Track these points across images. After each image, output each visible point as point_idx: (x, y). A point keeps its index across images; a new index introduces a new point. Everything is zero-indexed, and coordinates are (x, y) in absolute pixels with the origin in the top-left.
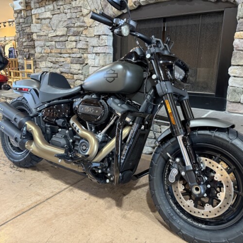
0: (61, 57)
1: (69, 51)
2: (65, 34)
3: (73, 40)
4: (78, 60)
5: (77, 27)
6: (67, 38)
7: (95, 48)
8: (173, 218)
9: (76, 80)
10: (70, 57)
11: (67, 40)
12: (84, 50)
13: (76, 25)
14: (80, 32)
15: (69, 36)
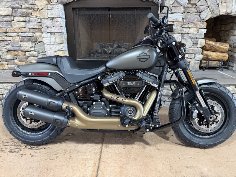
0: (7, 36)
1: (17, 31)
2: (10, 14)
3: (21, 20)
4: (30, 39)
5: (25, 8)
6: (12, 18)
7: (49, 29)
8: (193, 139)
9: (28, 57)
10: (18, 36)
11: (13, 20)
12: (36, 30)
13: (23, 6)
14: (29, 13)
15: (14, 16)
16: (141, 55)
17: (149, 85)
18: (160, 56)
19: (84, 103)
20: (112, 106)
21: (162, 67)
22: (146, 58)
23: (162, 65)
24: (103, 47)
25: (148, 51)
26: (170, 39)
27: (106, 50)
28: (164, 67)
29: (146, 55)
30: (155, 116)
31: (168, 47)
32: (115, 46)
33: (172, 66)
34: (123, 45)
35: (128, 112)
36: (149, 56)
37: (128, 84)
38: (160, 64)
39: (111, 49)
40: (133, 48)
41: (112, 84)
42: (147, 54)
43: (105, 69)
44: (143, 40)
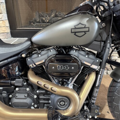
16: (77, 27)
17: (87, 66)
18: (101, 27)
19: (3, 90)
20: (39, 92)
21: (103, 41)
22: (85, 32)
23: (104, 39)
24: (42, 16)
25: (88, 21)
26: (117, 4)
27: (44, 19)
28: (107, 42)
29: (85, 28)
30: (93, 103)
31: (115, 15)
32: (52, 16)
33: (116, 41)
34: (60, 15)
35: (59, 103)
36: (89, 28)
37: (59, 68)
38: (102, 38)
39: (49, 18)
40: (66, 16)
41: (39, 66)
42: (85, 25)
43: (31, 44)
44: (79, 6)
